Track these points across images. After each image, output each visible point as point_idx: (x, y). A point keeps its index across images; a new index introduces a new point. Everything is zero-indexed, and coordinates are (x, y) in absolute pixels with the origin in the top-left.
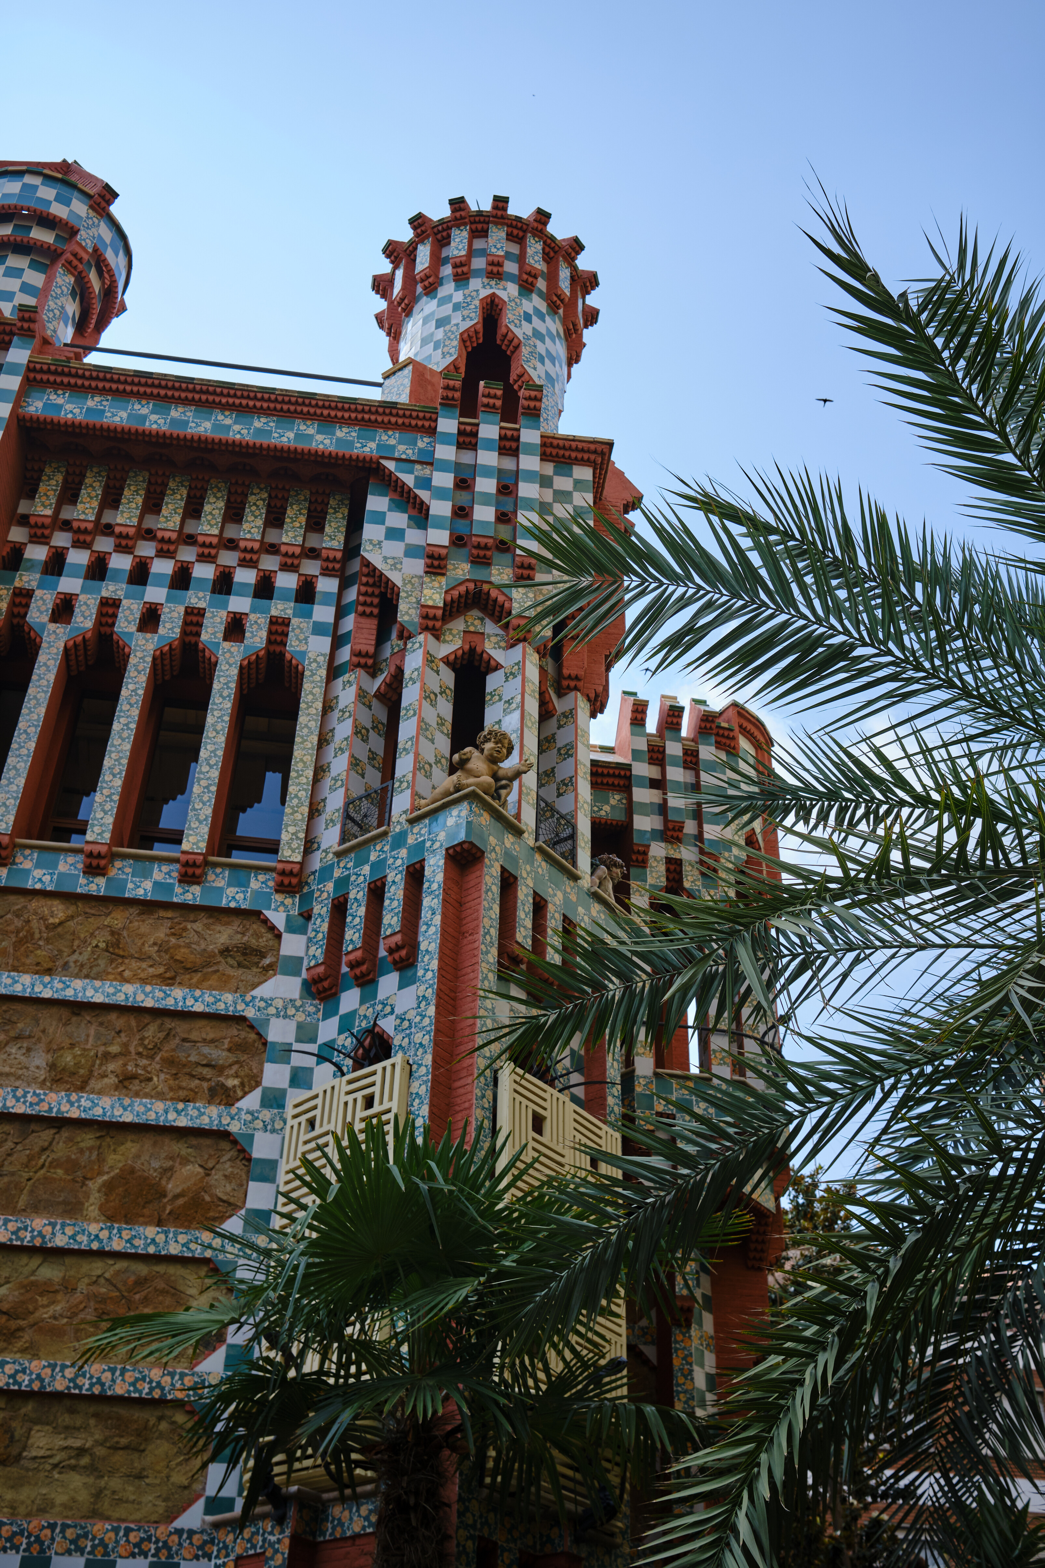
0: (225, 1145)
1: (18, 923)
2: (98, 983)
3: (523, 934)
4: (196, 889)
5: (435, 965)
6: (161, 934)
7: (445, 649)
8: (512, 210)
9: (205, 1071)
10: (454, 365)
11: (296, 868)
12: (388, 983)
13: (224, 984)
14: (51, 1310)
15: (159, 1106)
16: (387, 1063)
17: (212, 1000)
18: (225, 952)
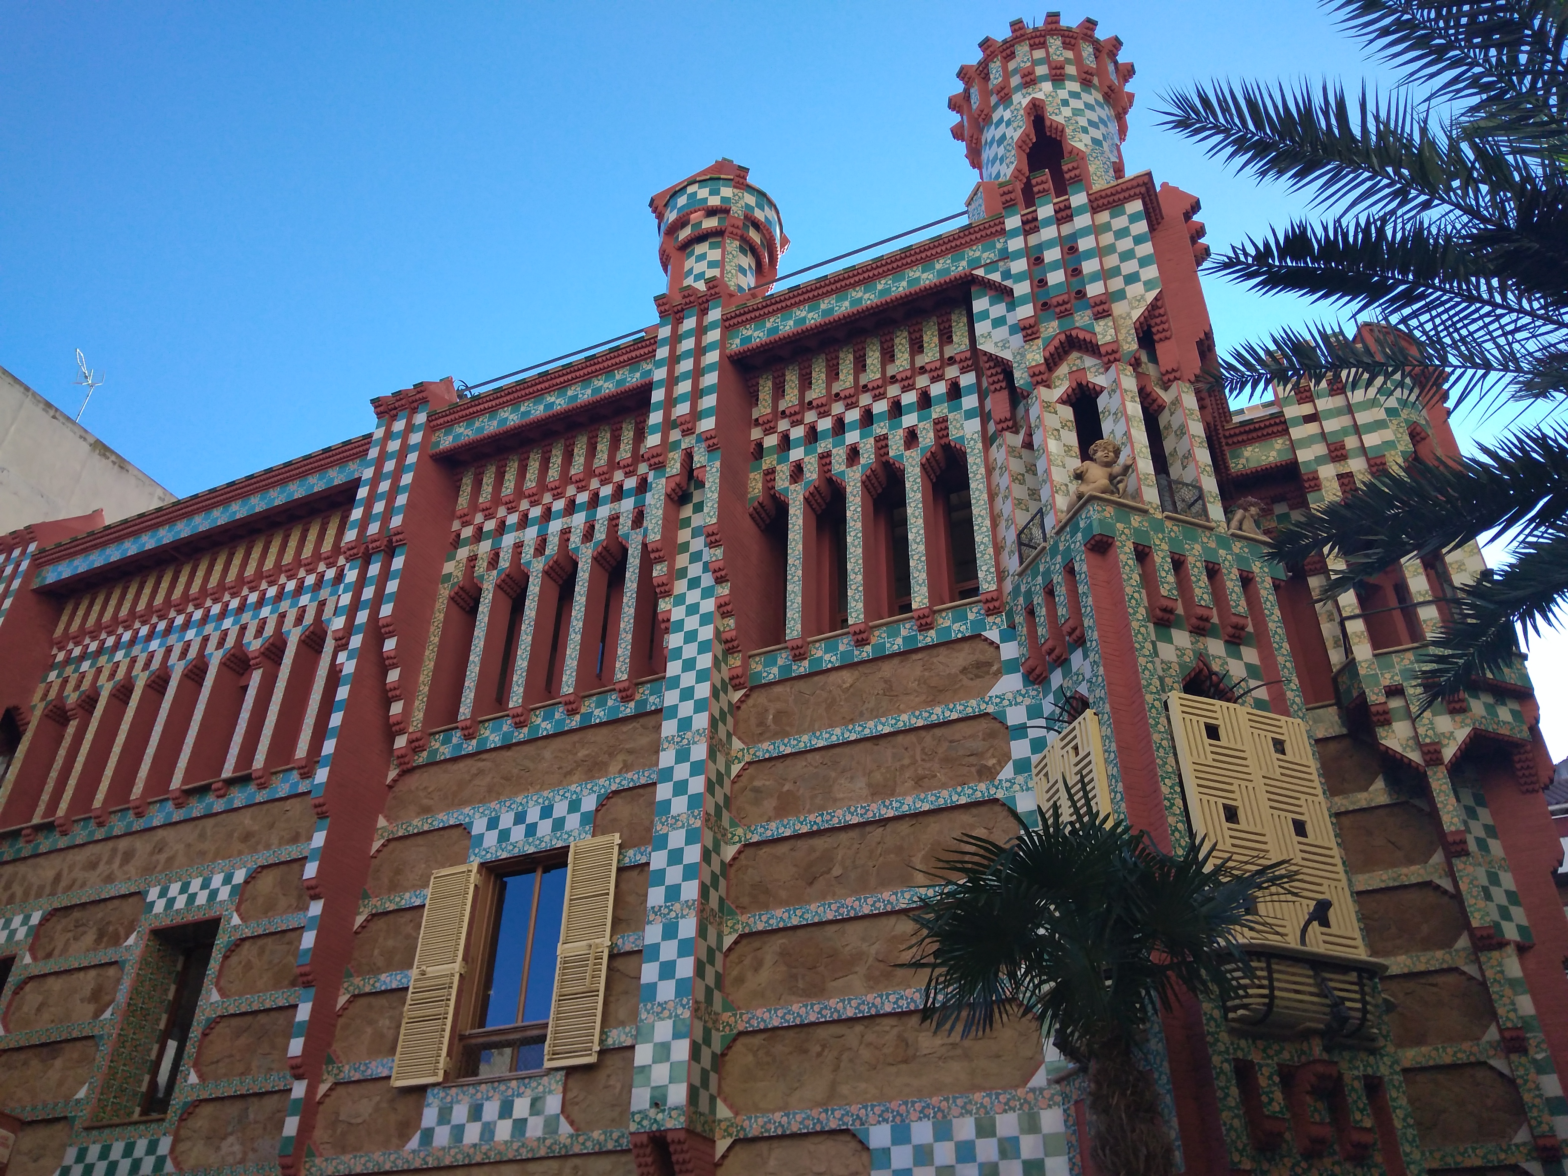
0: (997, 808)
1: (825, 695)
2: (883, 720)
3: (1168, 589)
4: (932, 633)
5: (1096, 635)
6: (918, 671)
7: (1058, 392)
8: (1029, 24)
9: (972, 760)
10: (1018, 170)
11: (995, 596)
12: (1077, 659)
13: (969, 694)
15: (945, 793)
16: (1080, 719)
17: (962, 707)
18: (964, 670)
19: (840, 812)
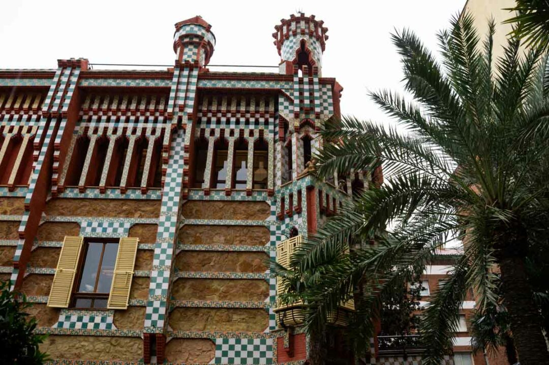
0: (264, 254)
1: (213, 208)
2: (232, 220)
3: (324, 204)
4: (250, 197)
5: (306, 214)
6: (244, 208)
7: (301, 136)
8: (306, 16)
9: (258, 238)
10: (295, 59)
11: (272, 191)
12: (296, 217)
13: (259, 218)
14: (233, 291)
15: (249, 247)
16: (298, 236)
17: (257, 222)
18: (259, 211)
19: (215, 246)
